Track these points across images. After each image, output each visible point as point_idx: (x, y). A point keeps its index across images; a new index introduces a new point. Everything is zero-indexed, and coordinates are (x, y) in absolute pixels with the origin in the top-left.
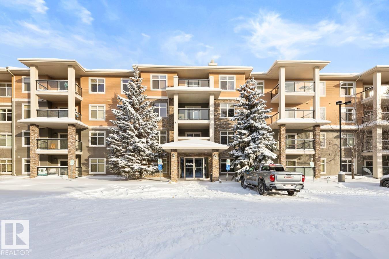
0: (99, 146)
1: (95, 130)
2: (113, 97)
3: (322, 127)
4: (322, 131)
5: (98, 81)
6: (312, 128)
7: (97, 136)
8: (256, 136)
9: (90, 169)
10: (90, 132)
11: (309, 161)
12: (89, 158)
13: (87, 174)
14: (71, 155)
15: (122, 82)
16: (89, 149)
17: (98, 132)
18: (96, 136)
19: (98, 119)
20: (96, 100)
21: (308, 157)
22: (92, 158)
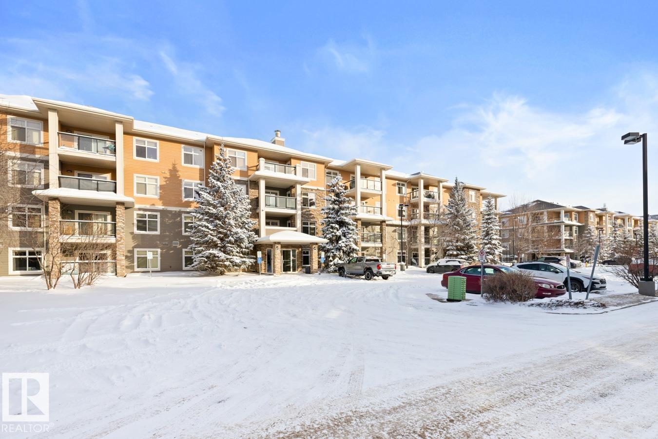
0: (149, 232)
1: (143, 211)
2: (171, 168)
3: (387, 222)
4: (387, 225)
5: (147, 143)
6: (379, 223)
7: (147, 219)
8: (346, 231)
9: (136, 264)
10: (136, 213)
11: (374, 253)
12: (135, 249)
13: (132, 271)
14: (121, 244)
15: (183, 150)
16: (135, 237)
17: (147, 213)
18: (145, 219)
19: (147, 195)
20: (145, 170)
21: (374, 249)
22: (138, 249)
